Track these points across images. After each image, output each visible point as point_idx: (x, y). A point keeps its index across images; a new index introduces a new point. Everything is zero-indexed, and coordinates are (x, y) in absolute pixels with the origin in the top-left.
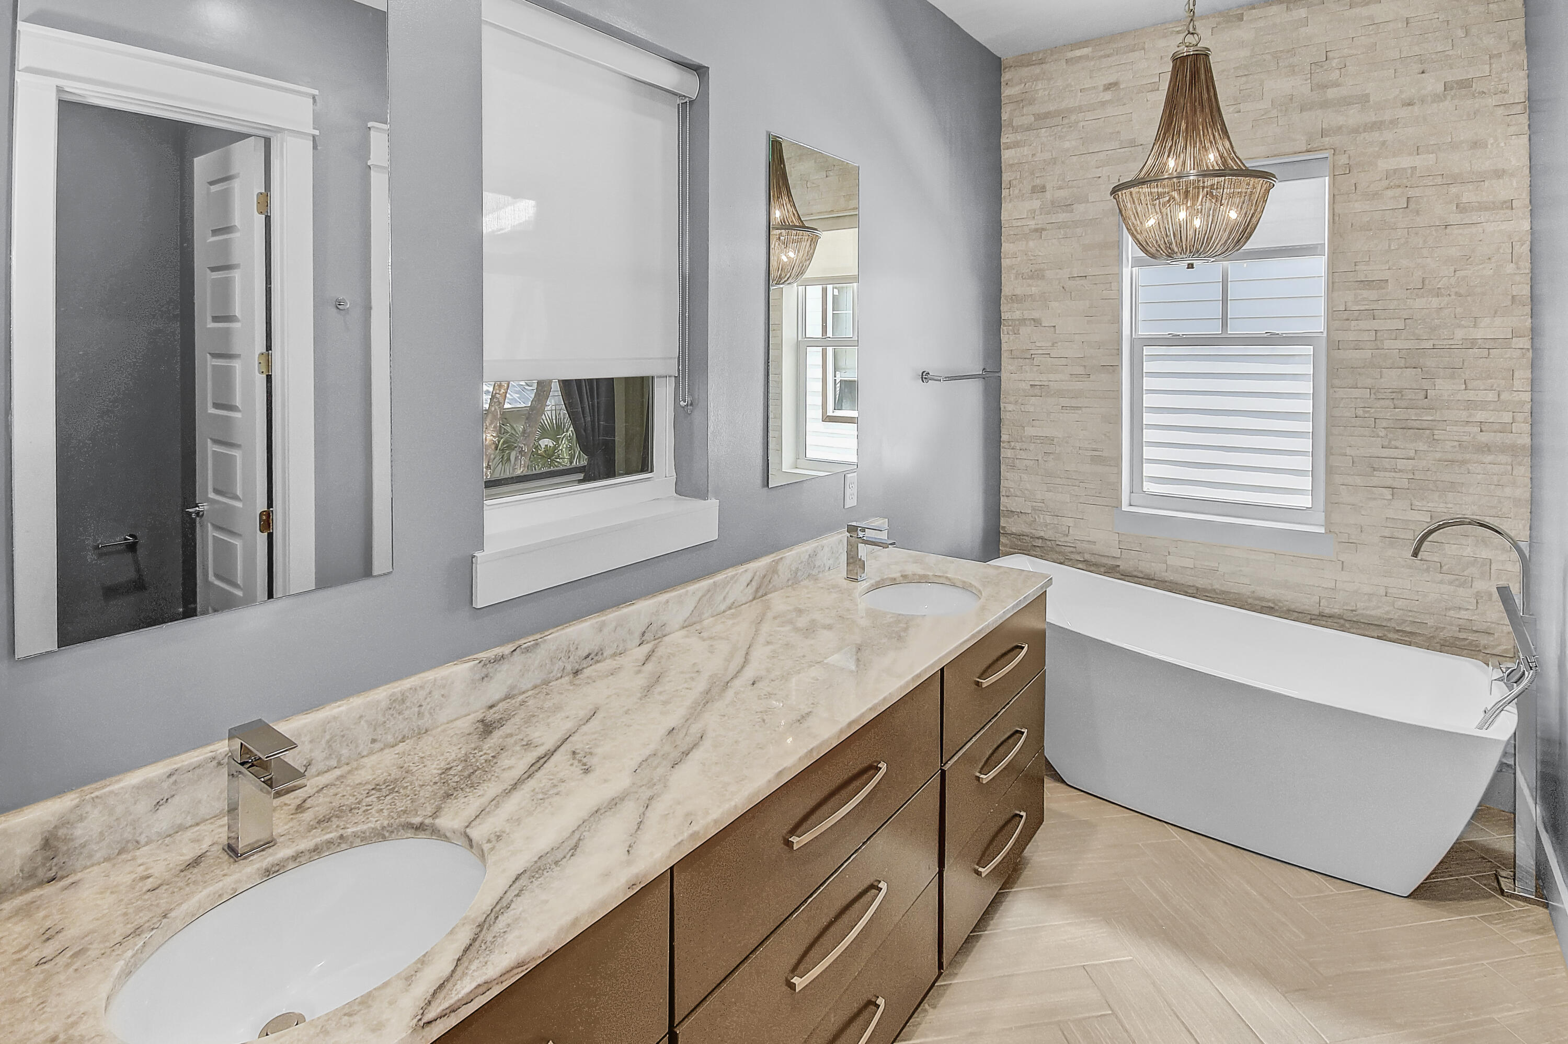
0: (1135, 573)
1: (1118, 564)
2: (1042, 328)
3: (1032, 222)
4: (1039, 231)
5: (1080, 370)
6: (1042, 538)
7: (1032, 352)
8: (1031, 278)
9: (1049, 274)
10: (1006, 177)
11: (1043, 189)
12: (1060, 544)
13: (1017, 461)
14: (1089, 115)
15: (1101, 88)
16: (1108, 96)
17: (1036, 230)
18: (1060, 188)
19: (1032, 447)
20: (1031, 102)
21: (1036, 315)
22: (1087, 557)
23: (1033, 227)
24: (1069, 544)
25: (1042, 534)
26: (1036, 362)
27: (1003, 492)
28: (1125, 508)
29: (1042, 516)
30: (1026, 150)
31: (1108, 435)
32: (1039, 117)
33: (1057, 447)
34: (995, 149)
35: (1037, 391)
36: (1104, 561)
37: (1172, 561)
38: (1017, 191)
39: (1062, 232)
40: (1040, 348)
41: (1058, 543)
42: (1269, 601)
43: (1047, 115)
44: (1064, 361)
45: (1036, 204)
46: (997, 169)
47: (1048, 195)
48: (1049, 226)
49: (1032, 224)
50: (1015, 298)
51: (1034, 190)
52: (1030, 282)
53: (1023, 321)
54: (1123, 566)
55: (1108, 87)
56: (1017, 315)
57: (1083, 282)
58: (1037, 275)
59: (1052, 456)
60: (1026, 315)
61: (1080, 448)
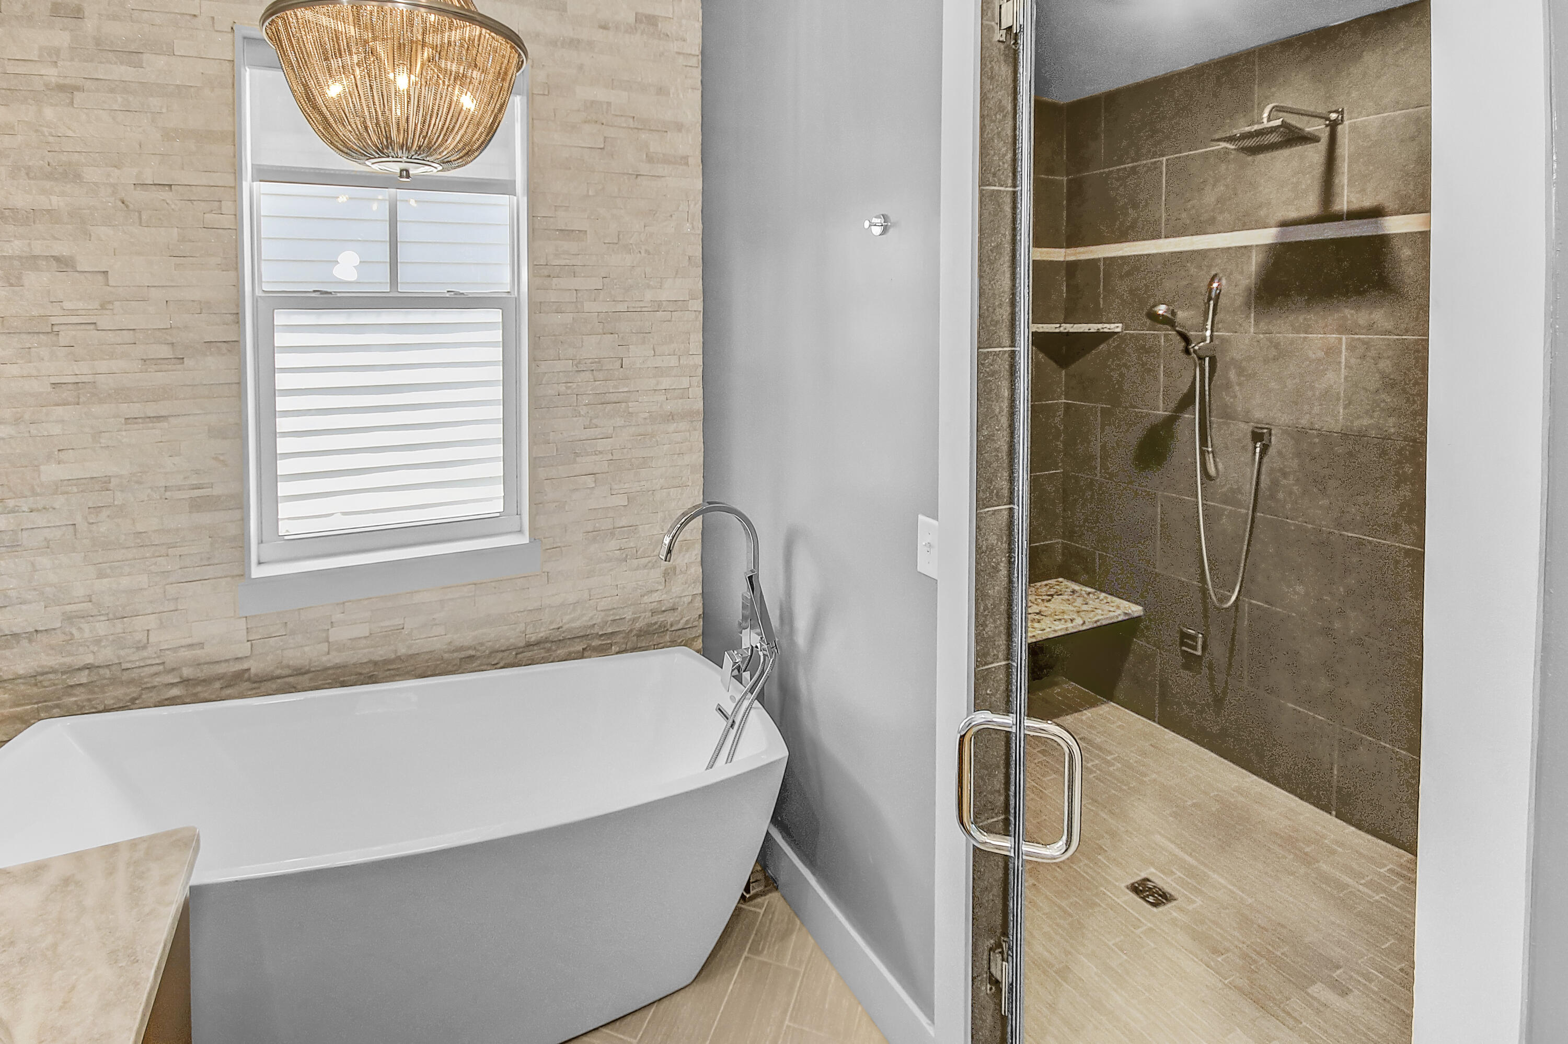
0: (278, 672)
1: (245, 666)
2: (77, 274)
3: (53, 71)
4: (68, 90)
5: (165, 351)
6: (89, 667)
7: (54, 320)
8: (49, 176)
9: (91, 174)
11: (77, 13)
12: (129, 665)
13: (30, 532)
17: (61, 88)
18: (115, 18)
19: (59, 501)
21: (61, 249)
22: (187, 672)
23: (58, 80)
24: (149, 662)
25: (89, 659)
26: (63, 340)
28: (256, 573)
29: (86, 627)
31: (222, 458)
33: (118, 494)
35: (65, 395)
36: (221, 669)
37: (340, 634)
39: (120, 99)
40: (73, 312)
41: (124, 666)
42: (469, 648)
44: (128, 337)
45: (61, 38)
47: (87, 26)
49: (51, 74)
52: (48, 184)
53: (34, 260)
57: (165, 194)
59: (105, 513)
60: (38, 248)
61: (166, 488)
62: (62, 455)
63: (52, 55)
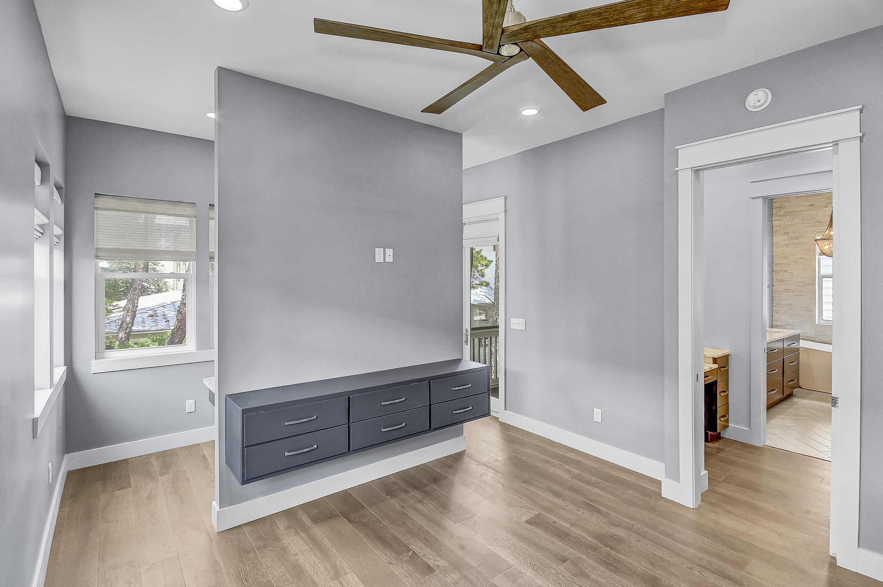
1: (815, 339)
3: (785, 242)
4: (787, 245)
5: (802, 285)
7: (784, 280)
9: (790, 257)
10: (774, 229)
11: (788, 233)
13: (779, 311)
14: (804, 213)
15: (808, 206)
16: (810, 208)
17: (785, 245)
18: (794, 233)
20: (784, 208)
21: (785, 269)
22: (804, 338)
23: (785, 244)
26: (786, 282)
27: (774, 320)
28: (817, 323)
30: (782, 222)
31: (811, 303)
32: (786, 213)
33: (793, 307)
34: (771, 221)
35: (786, 291)
36: (810, 339)
38: (779, 233)
39: (795, 246)
40: (787, 278)
43: (789, 212)
44: (795, 282)
45: (785, 237)
46: (772, 227)
47: (790, 235)
48: (790, 244)
49: (784, 243)
50: (777, 264)
51: (785, 233)
52: (783, 259)
53: (781, 271)
54: (816, 339)
55: (810, 205)
56: (779, 269)
57: (802, 260)
58: (786, 257)
59: (791, 309)
60: (782, 269)
61: (801, 307)
62: (785, 300)
63: (784, 240)
